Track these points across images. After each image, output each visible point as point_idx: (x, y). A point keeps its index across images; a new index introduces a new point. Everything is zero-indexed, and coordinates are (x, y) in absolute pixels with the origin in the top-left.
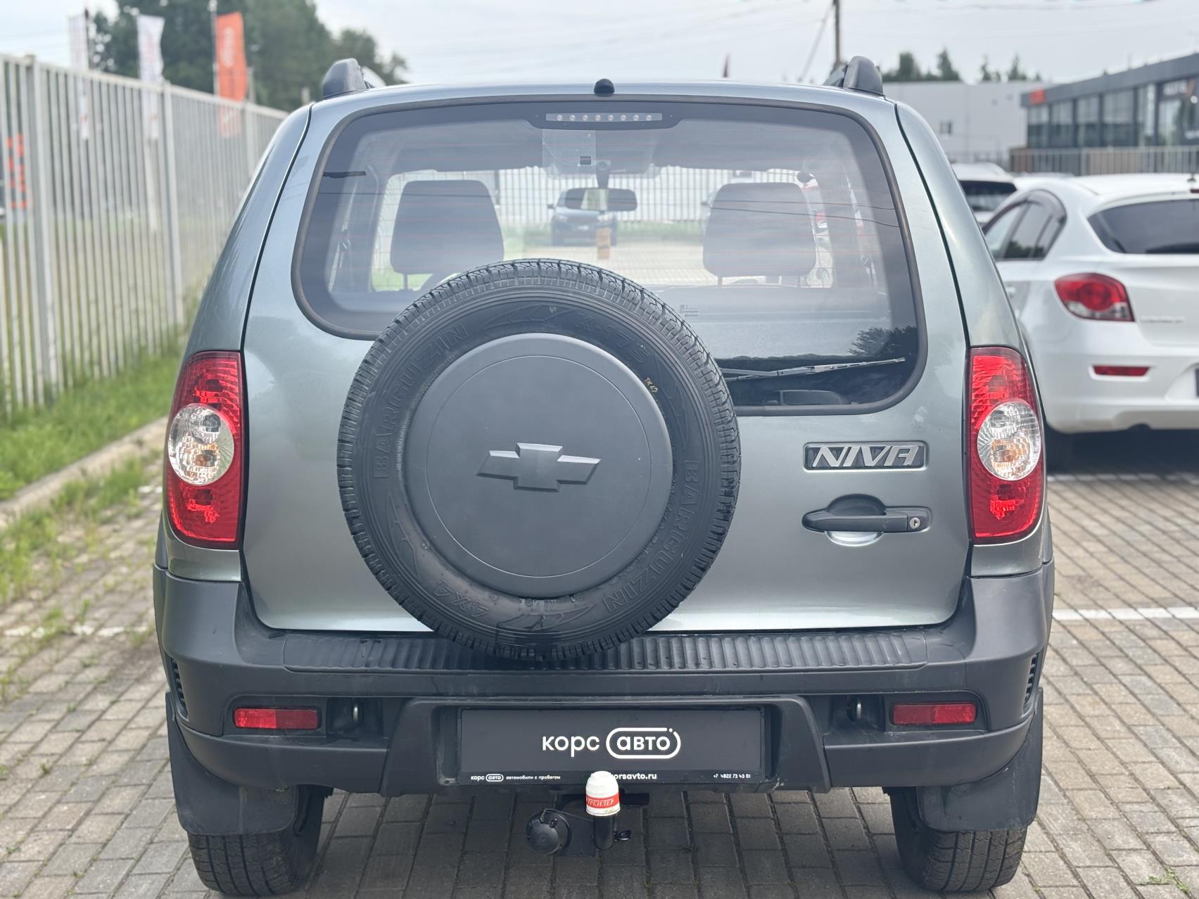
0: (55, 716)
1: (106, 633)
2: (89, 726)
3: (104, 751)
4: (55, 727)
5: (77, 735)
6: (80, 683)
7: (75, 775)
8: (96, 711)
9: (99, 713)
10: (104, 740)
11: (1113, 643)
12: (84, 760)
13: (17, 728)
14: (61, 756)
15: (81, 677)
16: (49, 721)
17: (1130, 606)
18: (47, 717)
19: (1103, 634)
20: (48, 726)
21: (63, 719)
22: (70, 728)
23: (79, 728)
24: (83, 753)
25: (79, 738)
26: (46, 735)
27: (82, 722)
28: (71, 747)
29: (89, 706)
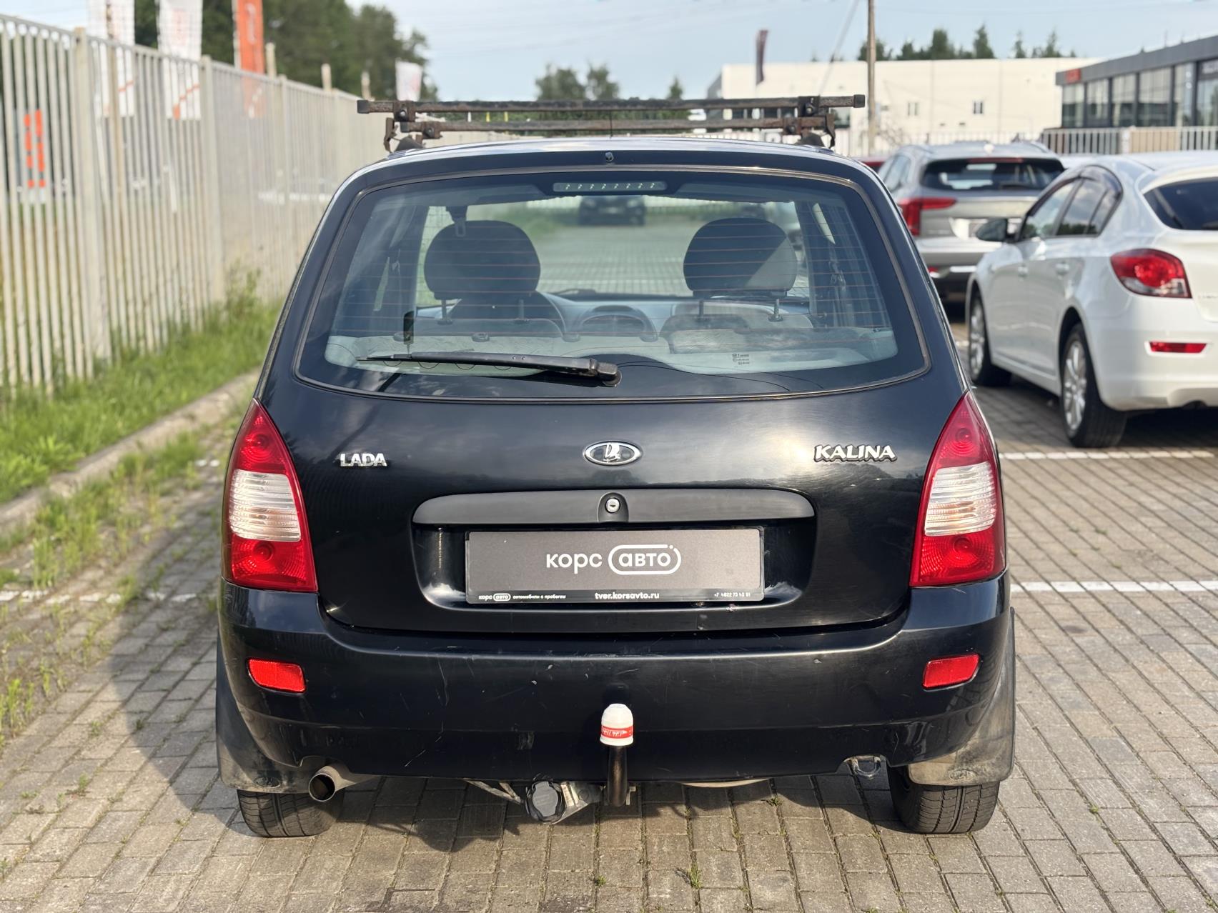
0: (141, 676)
1: (179, 599)
2: (174, 686)
3: (191, 709)
4: (140, 687)
5: (163, 694)
6: (160, 646)
7: (166, 732)
8: (179, 672)
9: (183, 673)
10: (190, 699)
11: (1177, 614)
12: (173, 717)
13: (103, 688)
14: (150, 713)
15: (159, 640)
16: (134, 681)
17: (1192, 579)
18: (131, 677)
19: (1167, 605)
20: (134, 686)
21: (147, 678)
22: (156, 687)
23: (165, 688)
24: (172, 711)
25: (166, 697)
26: (132, 695)
27: (167, 682)
28: (159, 705)
29: (171, 666)
